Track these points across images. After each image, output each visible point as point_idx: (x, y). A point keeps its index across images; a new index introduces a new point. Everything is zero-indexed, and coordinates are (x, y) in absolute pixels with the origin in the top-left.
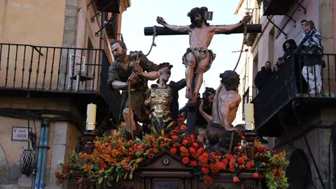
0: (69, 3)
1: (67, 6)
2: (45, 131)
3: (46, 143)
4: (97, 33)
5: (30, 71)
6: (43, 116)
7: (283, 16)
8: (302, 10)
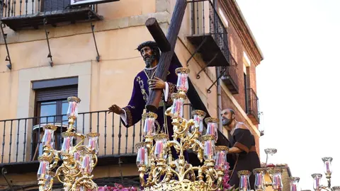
4: (209, 90)
5: (120, 136)
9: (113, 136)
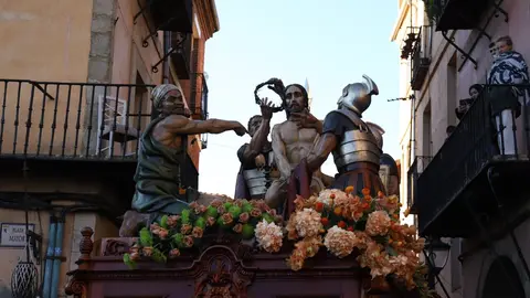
0: (99, 10)
1: (95, 16)
2: (56, 229)
3: (58, 250)
4: (154, 67)
5: (29, 124)
6: (53, 203)
7: (469, 31)
8: (502, 16)
9: (16, 123)
